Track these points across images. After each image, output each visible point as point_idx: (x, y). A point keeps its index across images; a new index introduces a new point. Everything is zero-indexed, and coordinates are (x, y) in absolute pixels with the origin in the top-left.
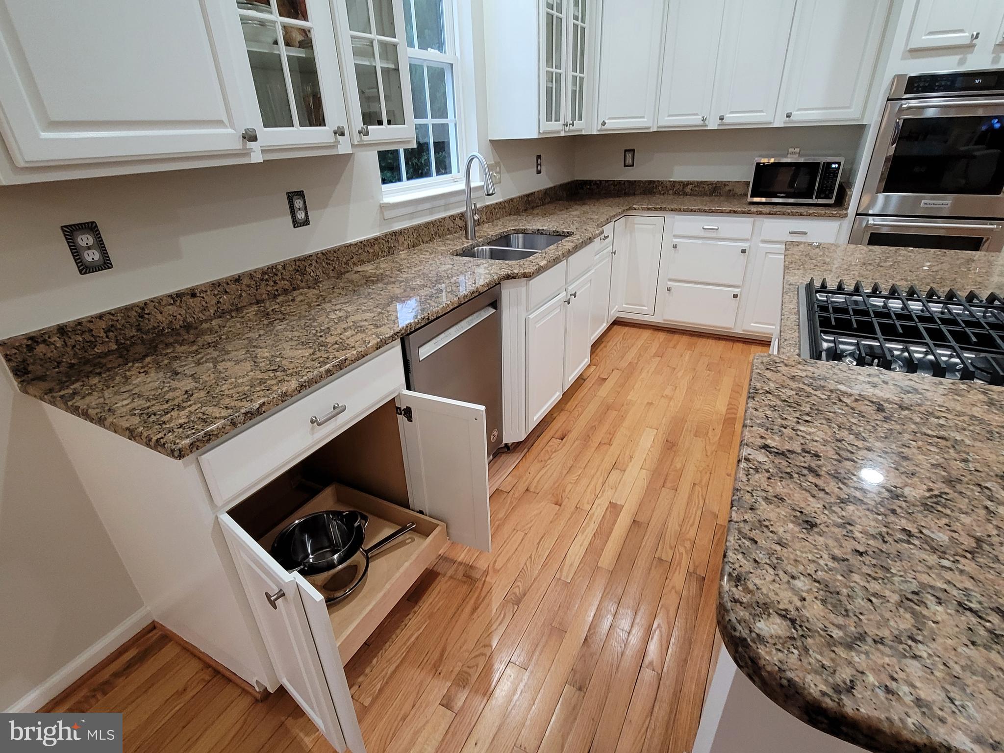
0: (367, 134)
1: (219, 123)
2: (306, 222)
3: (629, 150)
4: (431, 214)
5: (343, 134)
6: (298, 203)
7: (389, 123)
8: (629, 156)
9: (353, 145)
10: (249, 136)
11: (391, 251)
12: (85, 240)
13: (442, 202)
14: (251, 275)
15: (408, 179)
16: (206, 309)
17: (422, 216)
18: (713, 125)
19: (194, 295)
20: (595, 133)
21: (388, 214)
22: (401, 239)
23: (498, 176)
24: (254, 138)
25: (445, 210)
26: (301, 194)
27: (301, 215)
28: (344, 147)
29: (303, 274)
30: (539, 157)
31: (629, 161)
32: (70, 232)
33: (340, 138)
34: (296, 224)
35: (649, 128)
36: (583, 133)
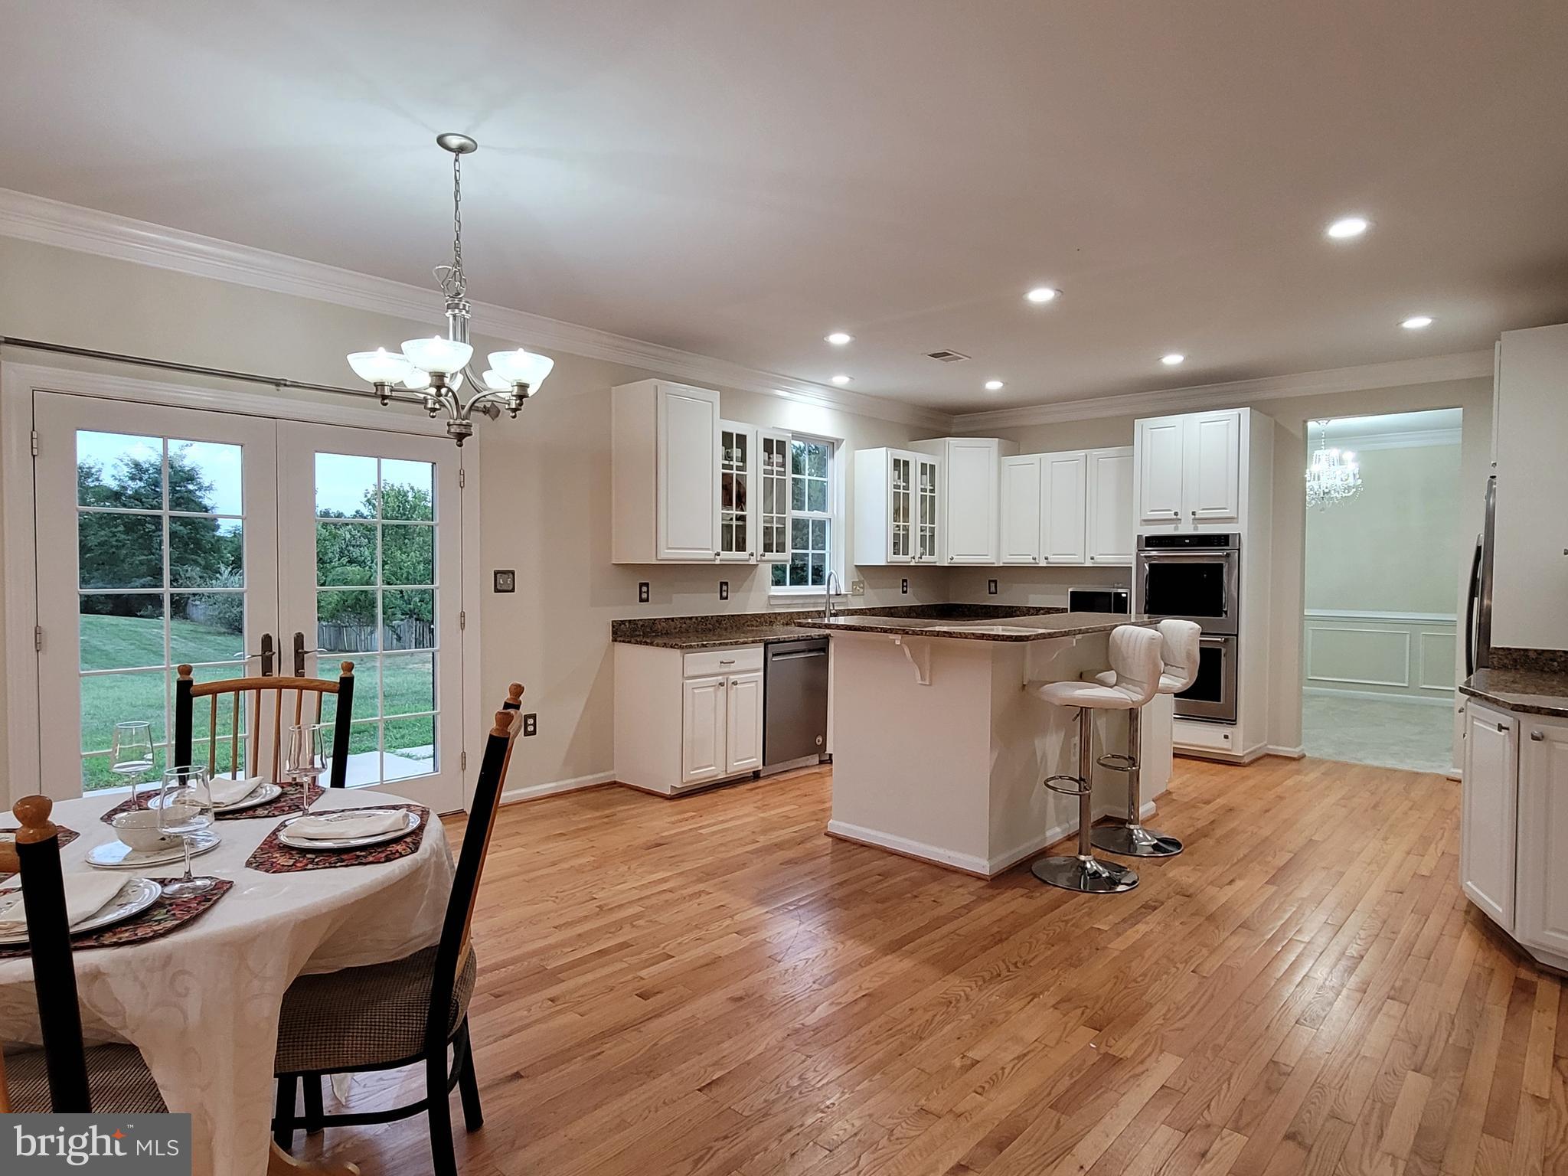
0: (764, 556)
1: (708, 549)
2: (726, 598)
3: (993, 581)
4: (802, 607)
5: (753, 555)
6: (724, 588)
7: (777, 551)
8: (993, 585)
9: (757, 561)
10: (718, 554)
11: (771, 623)
12: (644, 589)
13: (812, 601)
14: (697, 618)
15: (791, 585)
16: (675, 628)
17: (794, 607)
18: (1043, 563)
19: (673, 621)
20: (947, 565)
21: (773, 602)
22: (779, 618)
23: (861, 590)
24: (719, 555)
25: (814, 607)
26: (726, 584)
27: (724, 594)
28: (753, 562)
29: (720, 624)
30: (904, 581)
31: (993, 589)
32: (641, 585)
33: (752, 557)
34: (722, 598)
35: (993, 563)
36: (937, 564)
